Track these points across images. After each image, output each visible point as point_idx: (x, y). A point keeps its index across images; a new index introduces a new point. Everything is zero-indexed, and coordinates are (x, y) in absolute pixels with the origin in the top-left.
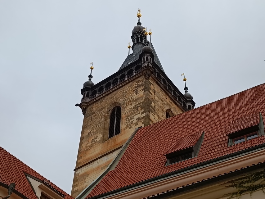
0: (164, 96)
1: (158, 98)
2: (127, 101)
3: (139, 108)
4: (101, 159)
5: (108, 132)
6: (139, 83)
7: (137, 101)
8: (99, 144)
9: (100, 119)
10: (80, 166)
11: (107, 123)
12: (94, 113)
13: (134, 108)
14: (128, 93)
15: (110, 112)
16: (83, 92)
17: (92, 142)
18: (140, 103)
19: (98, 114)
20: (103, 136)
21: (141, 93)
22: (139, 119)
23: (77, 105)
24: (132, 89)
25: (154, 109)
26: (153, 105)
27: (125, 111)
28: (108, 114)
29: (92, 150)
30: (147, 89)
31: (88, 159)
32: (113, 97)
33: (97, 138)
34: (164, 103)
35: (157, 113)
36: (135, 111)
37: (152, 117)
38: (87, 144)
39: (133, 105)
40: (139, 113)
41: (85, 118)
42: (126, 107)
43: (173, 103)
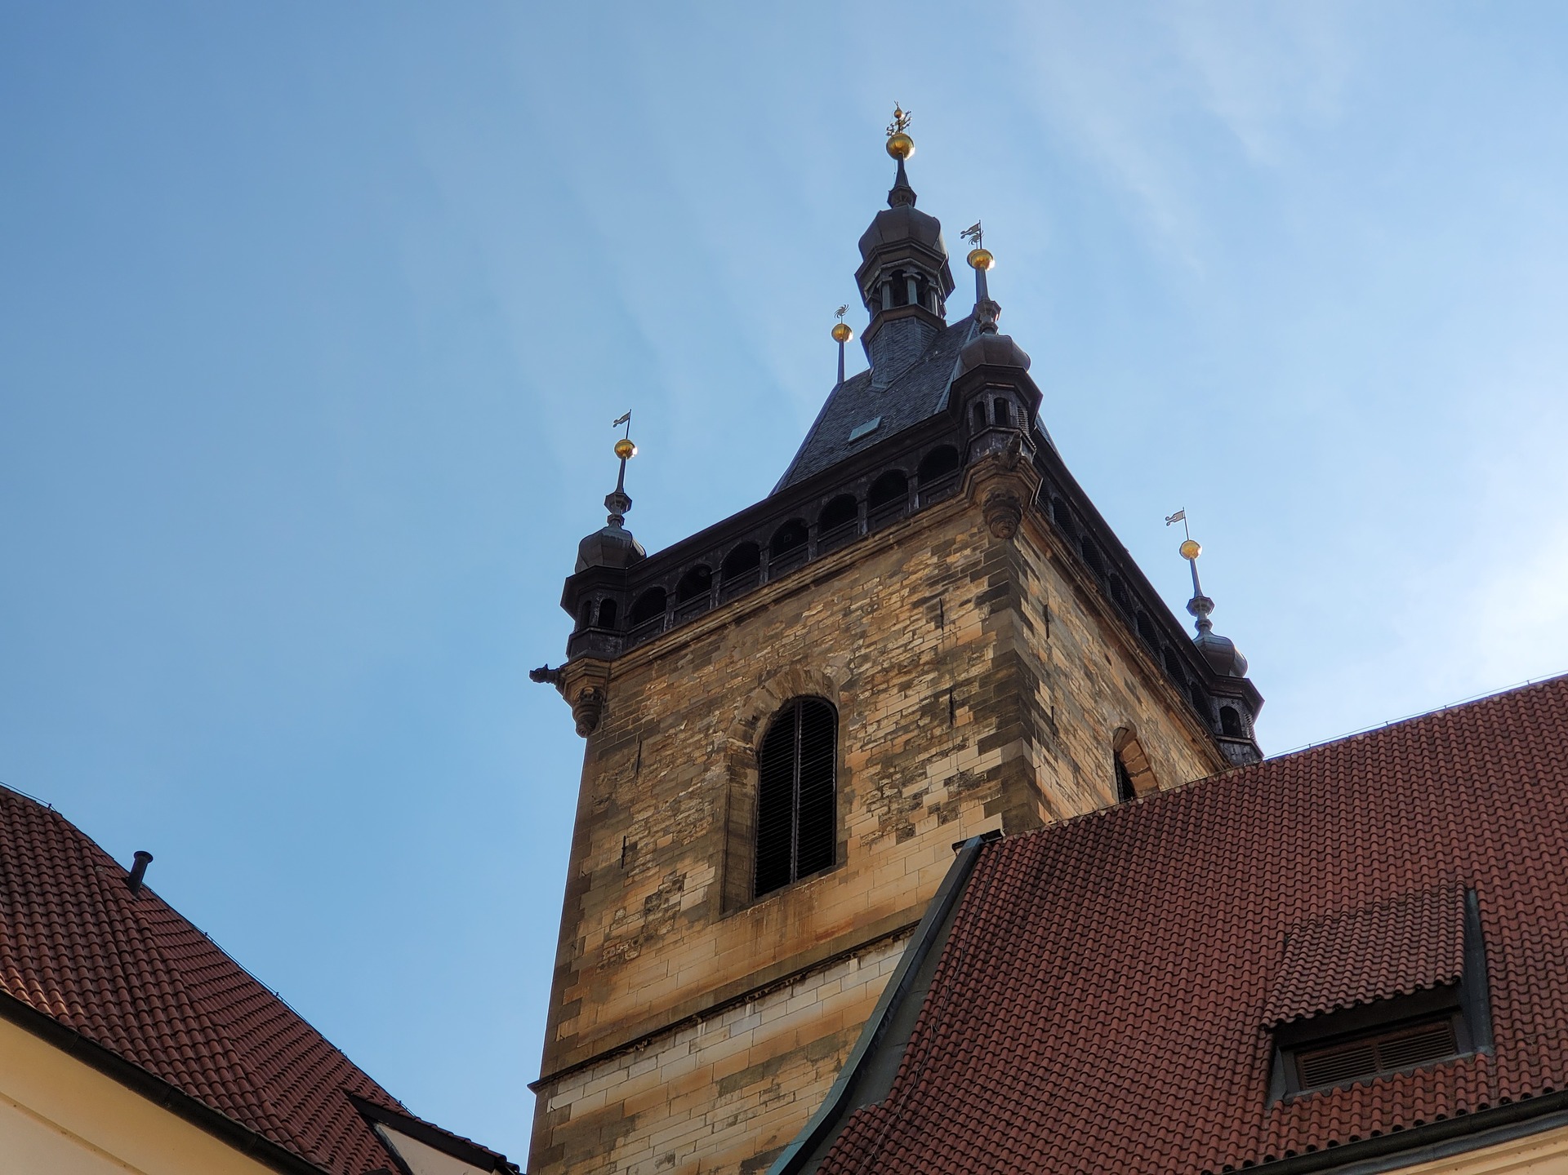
0: (1095, 648)
1: (1069, 656)
2: (875, 663)
3: (963, 714)
4: (717, 1023)
5: (747, 853)
6: (949, 560)
7: (944, 668)
8: (698, 926)
9: (693, 771)
10: (573, 1059)
11: (745, 795)
12: (652, 728)
13: (924, 711)
14: (883, 619)
15: (762, 725)
16: (576, 595)
17: (648, 911)
18: (968, 682)
19: (682, 736)
20: (725, 879)
21: (969, 621)
22: (966, 783)
23: (540, 675)
24: (906, 592)
25: (1051, 722)
26: (1044, 695)
27: (864, 727)
28: (746, 738)
29: (648, 961)
30: (1004, 594)
31: (619, 1024)
32: (778, 636)
33: (678, 885)
34: (1100, 693)
35: (1066, 754)
36: (937, 732)
37: (1045, 777)
38: (618, 922)
39: (921, 692)
40: (962, 747)
41: (595, 759)
42: (871, 703)
43: (1142, 692)
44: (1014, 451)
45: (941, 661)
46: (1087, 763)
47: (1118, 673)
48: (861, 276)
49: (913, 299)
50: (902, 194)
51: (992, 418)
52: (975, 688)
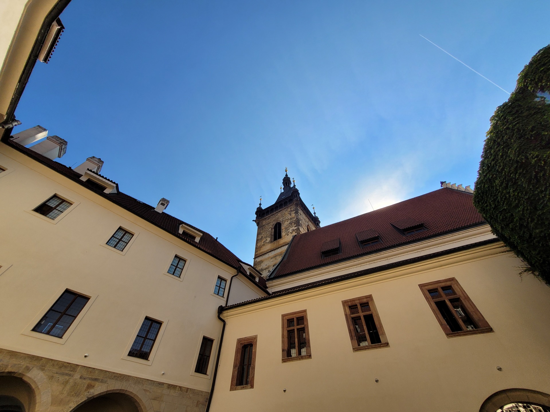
0: (305, 217)
1: (303, 218)
2: (285, 219)
3: (293, 224)
4: (270, 253)
5: (273, 237)
6: (291, 209)
8: (269, 244)
9: (268, 229)
10: (257, 256)
11: (273, 232)
12: (264, 225)
13: (289, 223)
14: (285, 215)
15: (274, 225)
16: (256, 213)
17: (264, 242)
18: (293, 221)
19: (267, 226)
20: (271, 239)
21: (293, 215)
22: (293, 230)
23: (253, 221)
24: (287, 212)
25: (301, 224)
26: (300, 222)
27: (284, 225)
29: (264, 247)
30: (297, 212)
31: (261, 253)
32: (276, 217)
33: (267, 240)
35: (303, 227)
36: (291, 225)
37: (301, 229)
38: (261, 243)
39: (289, 222)
40: (293, 227)
41: (258, 228)
42: (284, 223)
43: (309, 221)
44: (297, 199)
45: (291, 219)
46: (304, 228)
47: (307, 220)
48: (283, 183)
49: (288, 185)
50: (286, 175)
51: (295, 196)
52: (294, 221)
